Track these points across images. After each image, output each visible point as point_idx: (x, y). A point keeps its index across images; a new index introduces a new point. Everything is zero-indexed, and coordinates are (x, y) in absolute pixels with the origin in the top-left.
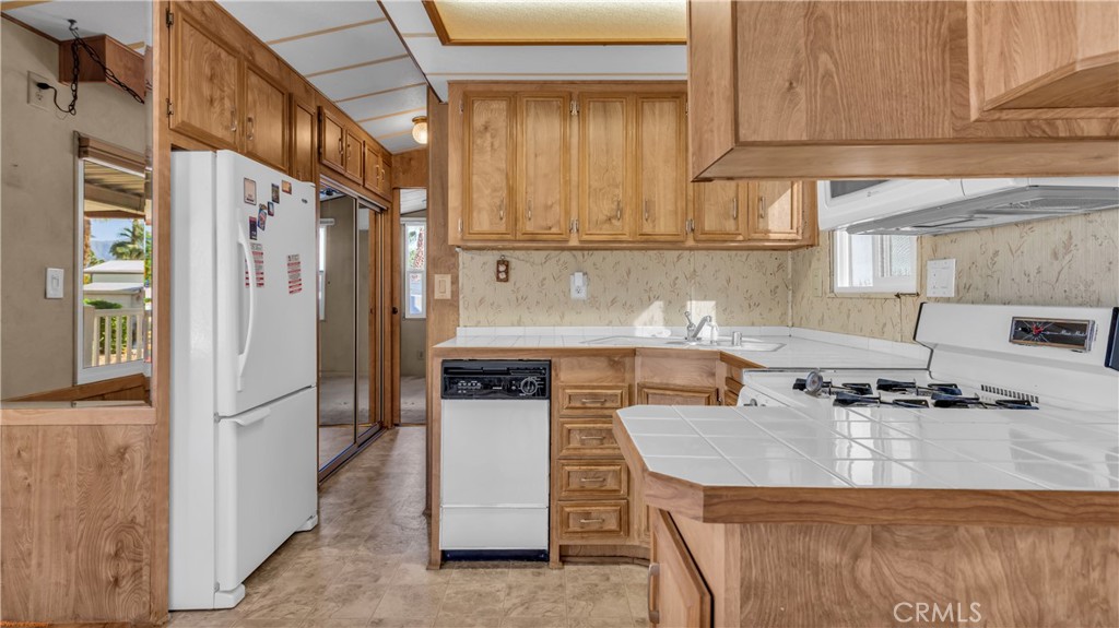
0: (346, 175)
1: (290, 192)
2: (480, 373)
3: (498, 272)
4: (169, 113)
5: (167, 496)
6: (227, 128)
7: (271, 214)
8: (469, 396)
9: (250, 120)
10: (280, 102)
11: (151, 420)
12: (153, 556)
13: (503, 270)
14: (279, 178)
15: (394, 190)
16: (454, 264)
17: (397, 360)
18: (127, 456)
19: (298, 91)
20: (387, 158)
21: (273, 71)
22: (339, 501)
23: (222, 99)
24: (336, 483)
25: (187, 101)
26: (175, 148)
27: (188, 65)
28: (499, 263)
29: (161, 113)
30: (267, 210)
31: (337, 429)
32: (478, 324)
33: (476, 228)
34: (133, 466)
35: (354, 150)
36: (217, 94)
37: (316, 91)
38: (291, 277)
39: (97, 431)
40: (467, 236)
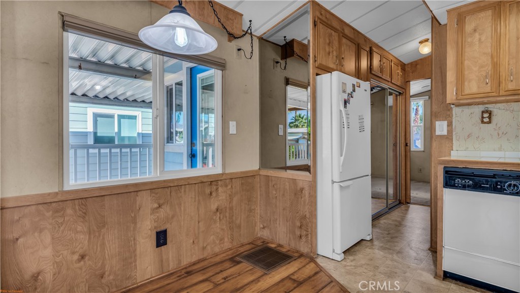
0: (383, 77)
1: (359, 87)
2: (472, 176)
3: (483, 117)
4: (315, 61)
5: (316, 209)
6: (334, 63)
7: (352, 97)
8: (464, 187)
9: (343, 58)
10: (354, 49)
11: (310, 179)
12: (312, 231)
13: (487, 117)
14: (355, 80)
15: (407, 82)
16: (449, 115)
17: (408, 170)
18: (303, 192)
19: (361, 42)
20: (403, 66)
21: (351, 35)
22: (381, 232)
23: (333, 51)
24: (379, 223)
25: (321, 55)
26: (317, 75)
27: (321, 40)
28: (483, 112)
29: (313, 62)
30: (351, 95)
31: (377, 200)
32: (466, 149)
33: (467, 91)
34: (305, 196)
35: (386, 64)
36: (331, 49)
37: (369, 40)
38: (360, 125)
39: (294, 181)
40: (460, 97)
